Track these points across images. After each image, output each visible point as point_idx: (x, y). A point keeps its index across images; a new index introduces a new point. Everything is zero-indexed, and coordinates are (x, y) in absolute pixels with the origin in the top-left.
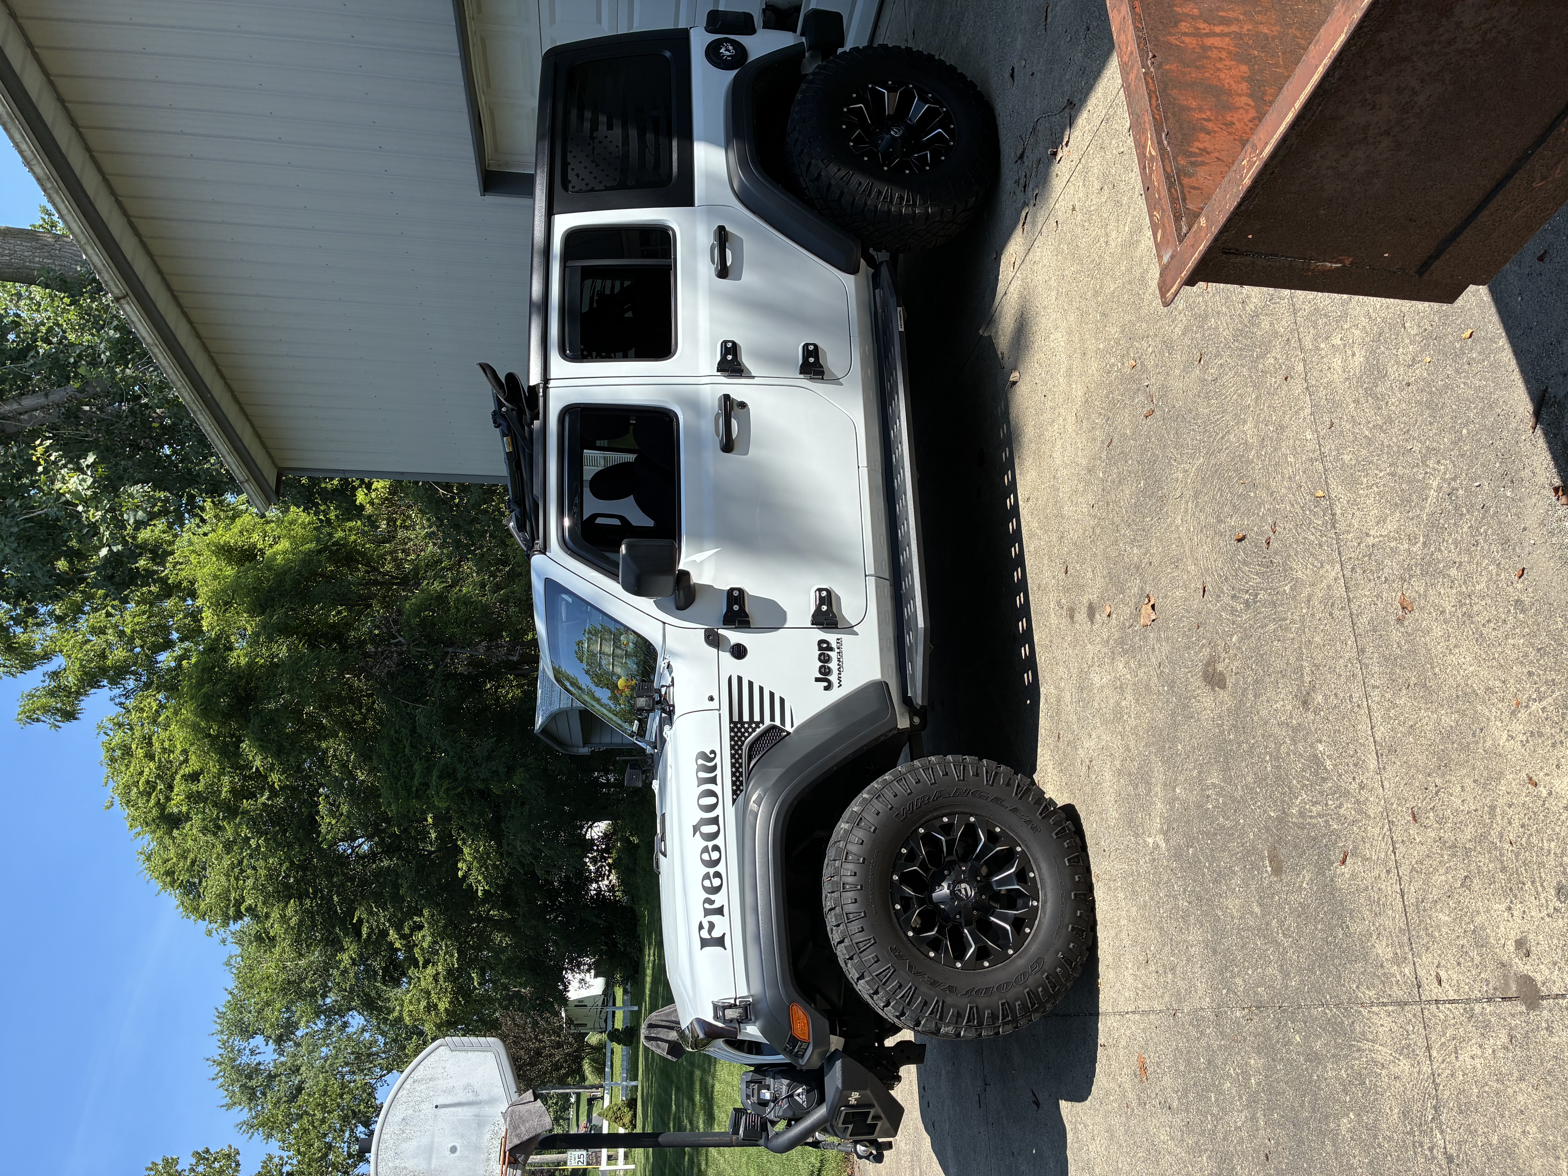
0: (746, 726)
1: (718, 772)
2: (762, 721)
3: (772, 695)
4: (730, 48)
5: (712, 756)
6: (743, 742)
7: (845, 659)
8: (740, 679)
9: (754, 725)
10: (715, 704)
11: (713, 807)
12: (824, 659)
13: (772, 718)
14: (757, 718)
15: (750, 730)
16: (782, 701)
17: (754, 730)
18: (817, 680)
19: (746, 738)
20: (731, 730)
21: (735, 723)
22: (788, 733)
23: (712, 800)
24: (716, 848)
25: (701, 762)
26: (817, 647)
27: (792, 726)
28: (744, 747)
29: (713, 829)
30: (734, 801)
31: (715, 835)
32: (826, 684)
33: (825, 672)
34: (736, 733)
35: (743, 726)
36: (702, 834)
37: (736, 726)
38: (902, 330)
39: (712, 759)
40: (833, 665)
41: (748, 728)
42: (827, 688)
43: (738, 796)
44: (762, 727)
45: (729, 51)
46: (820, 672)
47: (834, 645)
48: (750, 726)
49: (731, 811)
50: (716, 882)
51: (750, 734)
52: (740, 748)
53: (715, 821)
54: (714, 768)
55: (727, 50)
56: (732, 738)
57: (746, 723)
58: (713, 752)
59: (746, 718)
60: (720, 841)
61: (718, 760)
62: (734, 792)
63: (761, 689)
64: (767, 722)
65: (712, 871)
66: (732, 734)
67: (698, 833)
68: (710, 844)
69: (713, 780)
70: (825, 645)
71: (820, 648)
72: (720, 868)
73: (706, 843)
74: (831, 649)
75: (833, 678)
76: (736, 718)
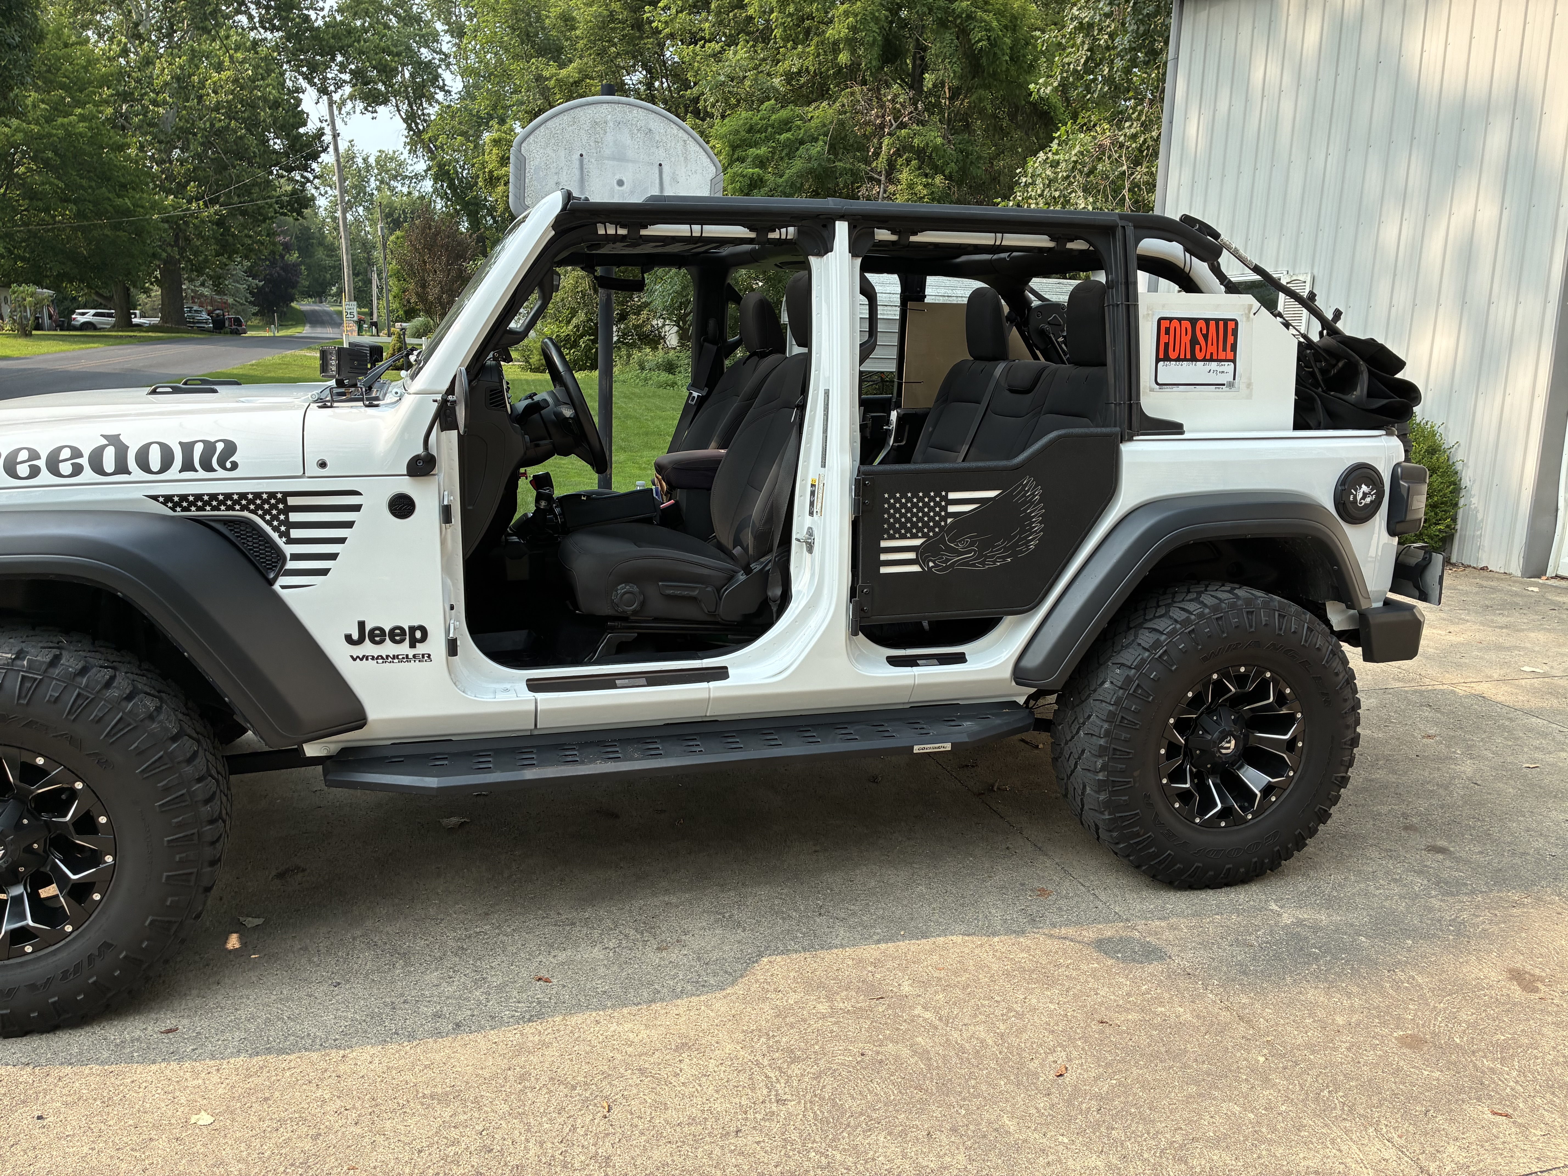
0: (282, 517)
1: (202, 474)
2: (291, 541)
3: (333, 557)
4: (1368, 500)
5: (228, 465)
6: (254, 512)
7: (396, 666)
8: (357, 508)
9: (283, 528)
10: (313, 469)
11: (144, 466)
12: (397, 635)
13: (296, 557)
14: (295, 533)
15: (275, 523)
16: (324, 572)
17: (276, 529)
18: (361, 625)
19: (262, 517)
20: (272, 495)
21: (284, 501)
22: (271, 583)
23: (155, 462)
24: (77, 470)
25: (220, 446)
26: (416, 624)
27: (283, 587)
28: (246, 514)
29: (109, 464)
30: (155, 498)
31: (98, 468)
32: (355, 636)
33: (377, 636)
34: (267, 501)
35: (280, 512)
36: (101, 449)
37: (279, 501)
38: (916, 749)
39: (223, 466)
40: (389, 648)
41: (278, 520)
42: (349, 639)
43: (164, 503)
44: (280, 542)
45: (1363, 498)
46: (372, 631)
47: (421, 649)
48: (281, 523)
49: (138, 493)
50: (23, 470)
51: (269, 523)
52: (244, 508)
53: (122, 468)
54: (208, 467)
55: (1365, 495)
56: (257, 495)
57: (287, 517)
58: (235, 466)
59: (294, 517)
60: (88, 474)
61: (221, 473)
62: (168, 499)
63: (342, 541)
64: (289, 550)
65: (41, 463)
66: (265, 496)
67: (106, 442)
68: (84, 461)
69: (187, 466)
70: (418, 634)
71: (413, 629)
72: (45, 476)
73: (86, 454)
74: (412, 646)
75: (368, 648)
76: (292, 501)
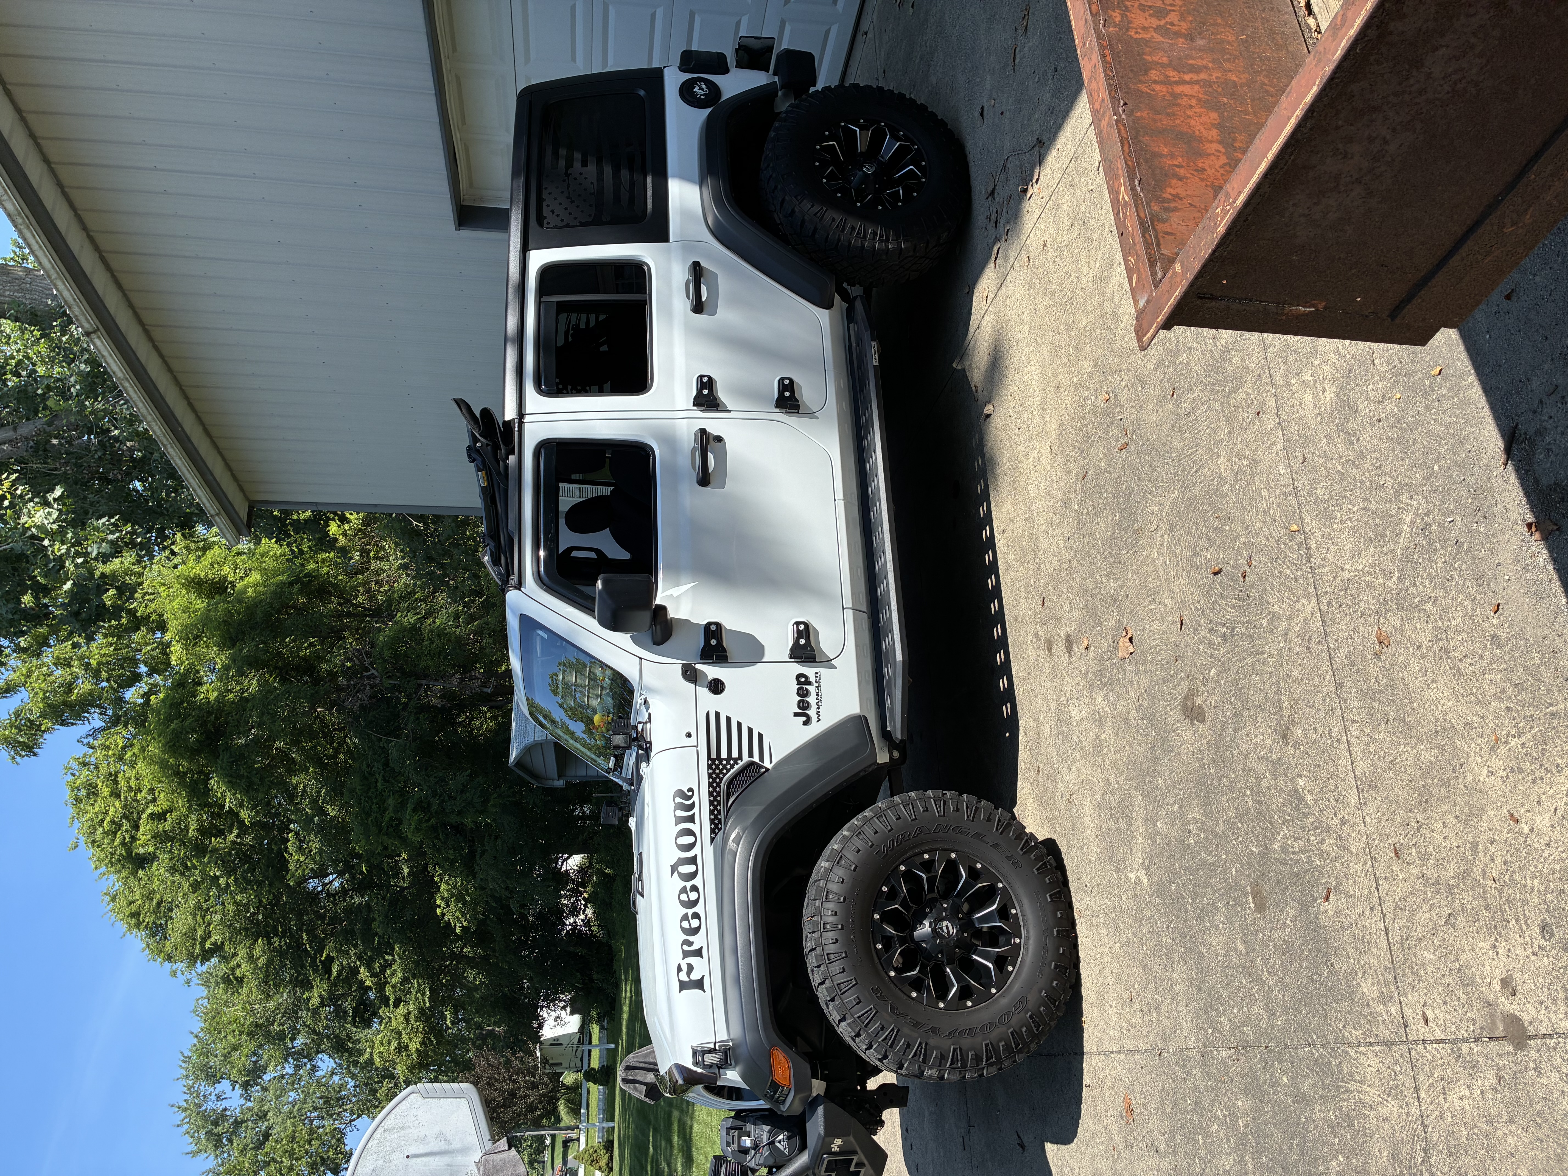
0: (724, 762)
1: (696, 810)
2: (740, 757)
3: (750, 730)
4: (704, 87)
5: (690, 794)
6: (721, 779)
7: (823, 693)
8: (718, 715)
9: (732, 762)
10: (692, 741)
11: (691, 846)
12: (803, 693)
13: (751, 755)
14: (735, 754)
15: (728, 767)
16: (761, 736)
17: (732, 767)
18: (796, 715)
19: (724, 775)
20: (709, 767)
21: (713, 760)
22: (767, 770)
23: (690, 840)
24: (694, 888)
25: (678, 800)
26: (795, 682)
27: (771, 762)
28: (722, 785)
29: (691, 868)
30: (712, 840)
31: (694, 875)
32: (804, 719)
33: (804, 706)
34: (714, 771)
35: (721, 763)
36: (679, 874)
37: (713, 763)
38: (877, 364)
39: (690, 798)
40: (812, 699)
41: (726, 765)
42: (805, 723)
43: (716, 834)
44: (741, 763)
45: (703, 90)
46: (799, 707)
47: (812, 679)
48: (728, 763)
49: (709, 850)
50: (695, 923)
51: (728, 771)
52: (718, 785)
53: (693, 860)
54: (692, 806)
55: (701, 89)
56: (710, 776)
57: (725, 759)
58: (690, 790)
59: (724, 754)
60: (697, 881)
61: (695, 798)
62: (713, 831)
63: (739, 724)
64: (746, 758)
65: (690, 912)
66: (710, 771)
67: (676, 873)
68: (689, 885)
69: (691, 819)
70: (803, 680)
71: (799, 683)
72: (699, 909)
73: (684, 884)
74: (810, 683)
75: (812, 712)
76: (714, 755)
